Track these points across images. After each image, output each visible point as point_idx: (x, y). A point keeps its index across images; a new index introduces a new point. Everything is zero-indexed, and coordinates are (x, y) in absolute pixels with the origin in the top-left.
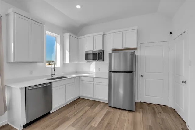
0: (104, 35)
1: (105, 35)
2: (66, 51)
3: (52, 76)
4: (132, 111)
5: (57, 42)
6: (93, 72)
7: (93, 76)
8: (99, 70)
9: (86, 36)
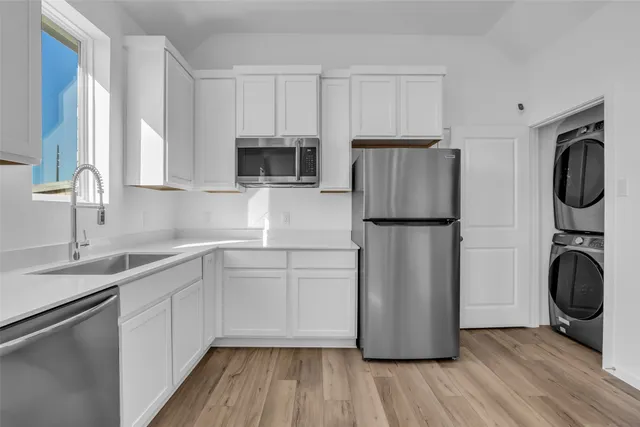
0: (321, 78)
1: (325, 82)
2: (143, 122)
3: (76, 256)
4: (449, 360)
5: (86, 71)
6: (262, 229)
7: (262, 243)
8: (288, 219)
9: (238, 69)
